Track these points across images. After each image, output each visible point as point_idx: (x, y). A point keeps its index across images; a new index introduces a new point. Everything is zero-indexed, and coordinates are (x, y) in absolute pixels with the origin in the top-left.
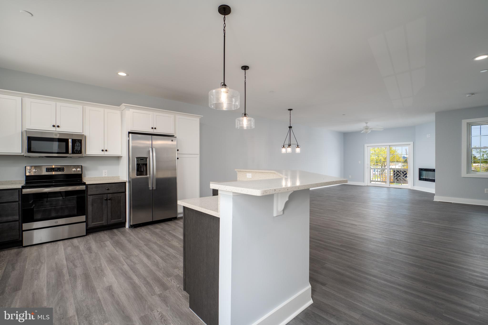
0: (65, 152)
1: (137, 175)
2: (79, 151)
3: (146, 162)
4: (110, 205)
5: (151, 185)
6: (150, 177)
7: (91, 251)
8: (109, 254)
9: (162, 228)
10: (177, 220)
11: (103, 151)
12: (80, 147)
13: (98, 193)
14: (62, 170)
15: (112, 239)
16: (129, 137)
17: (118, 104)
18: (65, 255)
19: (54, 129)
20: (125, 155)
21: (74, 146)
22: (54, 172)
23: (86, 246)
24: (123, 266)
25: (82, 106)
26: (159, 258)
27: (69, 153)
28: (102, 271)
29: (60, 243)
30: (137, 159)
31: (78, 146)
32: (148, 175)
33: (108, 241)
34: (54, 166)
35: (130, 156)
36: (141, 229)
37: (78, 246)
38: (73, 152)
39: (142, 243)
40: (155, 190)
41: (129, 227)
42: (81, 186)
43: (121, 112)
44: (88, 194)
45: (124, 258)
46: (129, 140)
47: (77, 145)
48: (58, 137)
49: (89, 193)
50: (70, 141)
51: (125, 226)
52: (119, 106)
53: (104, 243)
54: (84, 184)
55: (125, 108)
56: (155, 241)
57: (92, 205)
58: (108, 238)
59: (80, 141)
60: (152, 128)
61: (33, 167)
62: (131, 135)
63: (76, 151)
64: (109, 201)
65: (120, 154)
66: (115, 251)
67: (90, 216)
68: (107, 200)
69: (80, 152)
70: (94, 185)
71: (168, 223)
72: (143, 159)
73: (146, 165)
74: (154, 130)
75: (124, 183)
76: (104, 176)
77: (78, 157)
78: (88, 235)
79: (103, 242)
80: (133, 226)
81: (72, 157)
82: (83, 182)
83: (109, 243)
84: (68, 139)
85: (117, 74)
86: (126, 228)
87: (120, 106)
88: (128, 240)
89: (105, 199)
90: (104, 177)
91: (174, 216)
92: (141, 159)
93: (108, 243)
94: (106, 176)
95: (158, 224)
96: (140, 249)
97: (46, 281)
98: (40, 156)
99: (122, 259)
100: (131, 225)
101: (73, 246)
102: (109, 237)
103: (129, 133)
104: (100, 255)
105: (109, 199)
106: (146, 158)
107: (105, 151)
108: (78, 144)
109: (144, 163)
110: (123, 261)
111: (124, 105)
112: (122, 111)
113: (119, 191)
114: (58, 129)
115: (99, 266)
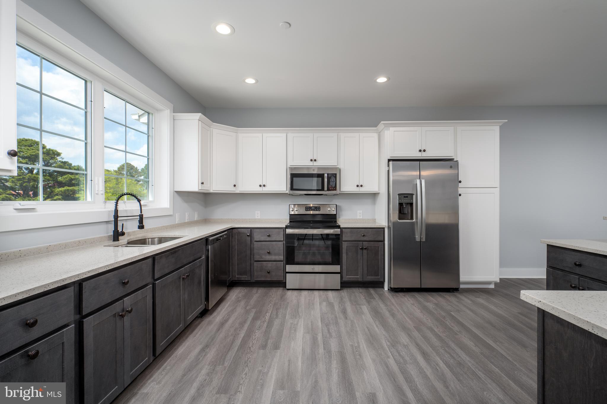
0: (321, 188)
1: (400, 219)
2: (334, 187)
3: (412, 201)
4: (366, 256)
5: (419, 236)
6: (417, 222)
7: (346, 316)
8: (367, 328)
9: (437, 302)
10: (458, 292)
11: (358, 186)
12: (334, 183)
13: (353, 239)
14: (319, 209)
15: (369, 302)
16: (388, 166)
17: (375, 124)
18: (320, 312)
19: (311, 164)
20: (383, 191)
21: (330, 182)
22: (312, 211)
23: (341, 305)
24: (388, 359)
25: (337, 134)
26: (445, 366)
27: (325, 190)
28: (360, 357)
29: (316, 293)
30: (399, 197)
31: (333, 181)
32: (414, 220)
33: (365, 305)
34: (312, 205)
35: (390, 192)
36: (404, 296)
37: (332, 303)
38: (328, 190)
39: (410, 322)
40: (424, 241)
41: (388, 289)
42: (336, 229)
43: (379, 135)
44: (343, 240)
45: (388, 344)
46: (388, 171)
47: (331, 181)
48: (315, 172)
49: (344, 238)
50: (326, 175)
51: (383, 287)
52: (376, 127)
53: (360, 308)
54: (339, 227)
55: (384, 127)
56: (430, 326)
57: (347, 254)
58: (364, 300)
59: (335, 175)
60: (420, 151)
61: (296, 205)
62: (391, 163)
63: (331, 187)
64: (365, 251)
65: (377, 190)
66: (375, 326)
67: (344, 267)
68: (362, 249)
69: (335, 189)
70: (349, 229)
71: (445, 296)
72: (407, 197)
73: (411, 204)
74: (423, 153)
75: (383, 229)
76: (358, 217)
77: (333, 195)
78: (343, 289)
79: (359, 305)
80: (394, 290)
81: (327, 195)
82: (337, 225)
83: (367, 309)
84: (323, 174)
85: (375, 81)
86: (385, 290)
87: (378, 127)
88: (389, 312)
89: (361, 248)
90: (359, 219)
91: (454, 286)
92: (405, 197)
93: (365, 309)
94: (361, 218)
95: (429, 293)
96: (409, 335)
97: (302, 347)
98: (300, 194)
99: (385, 344)
100: (391, 288)
101: (328, 302)
102: (365, 298)
103: (389, 160)
104: (357, 325)
105: (365, 249)
106: (412, 195)
107: (360, 187)
108: (333, 179)
109: (409, 201)
110: (387, 349)
111: (383, 123)
112: (380, 132)
113: (376, 239)
114: (315, 164)
115: (356, 345)
